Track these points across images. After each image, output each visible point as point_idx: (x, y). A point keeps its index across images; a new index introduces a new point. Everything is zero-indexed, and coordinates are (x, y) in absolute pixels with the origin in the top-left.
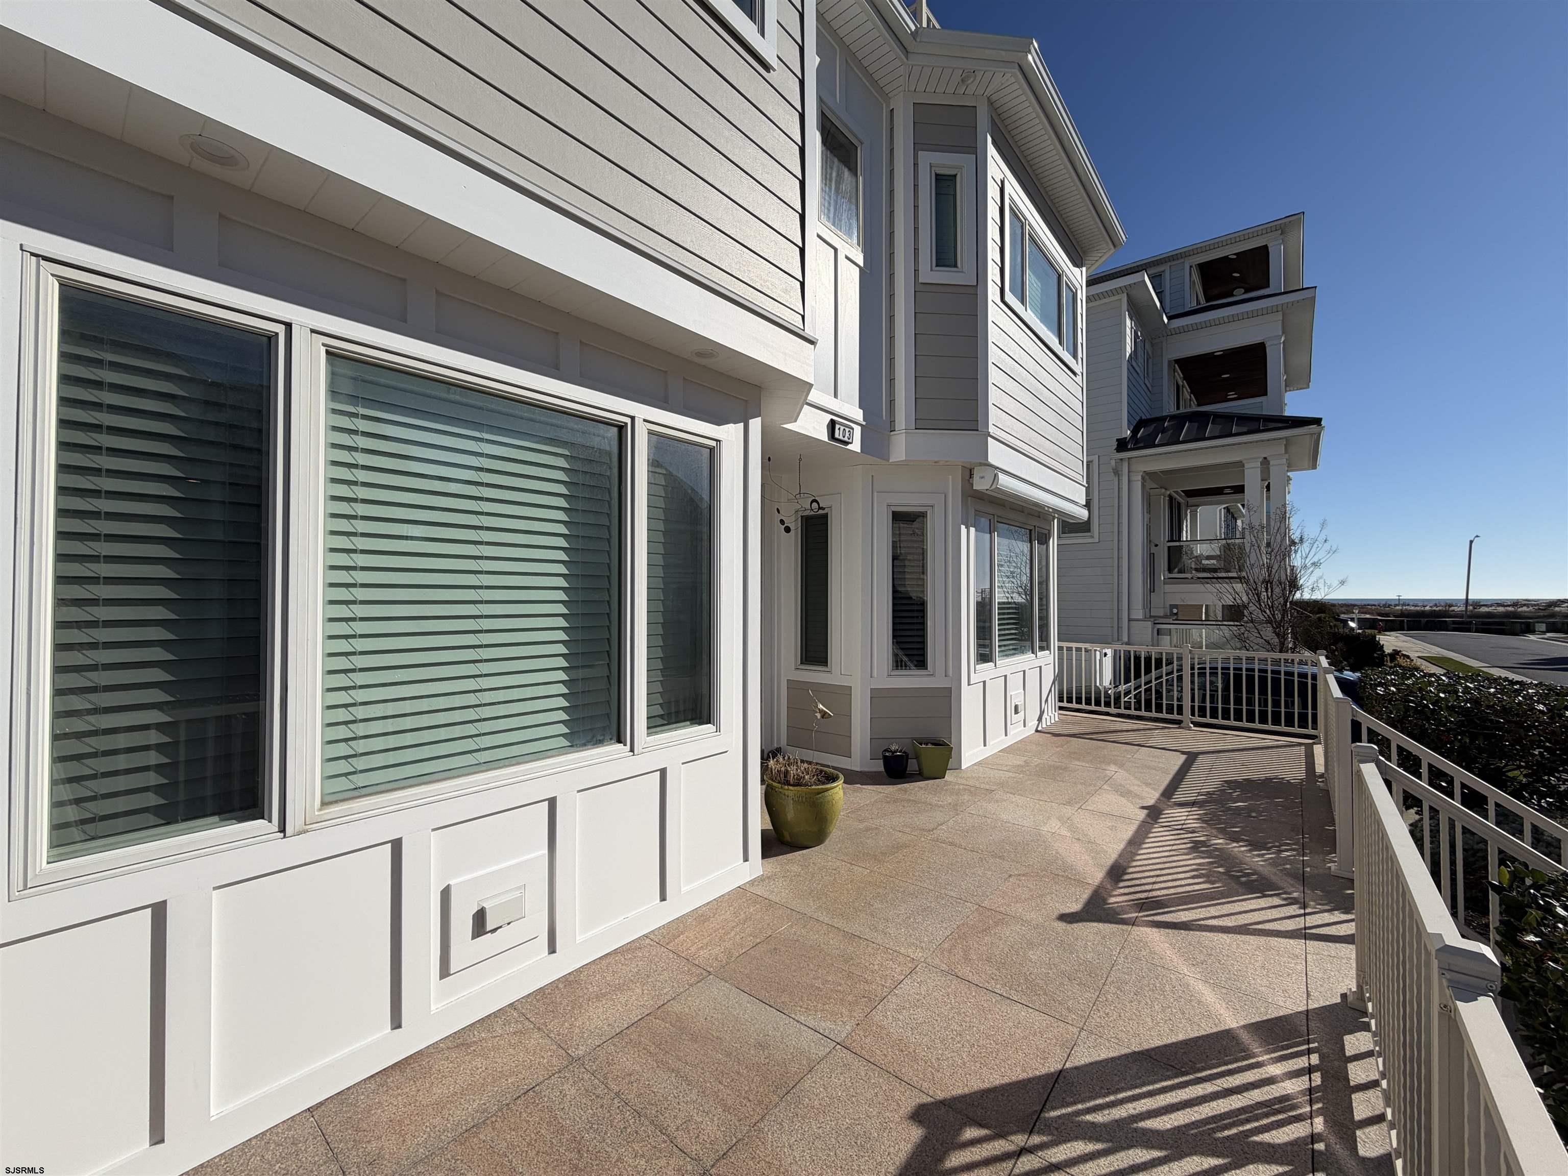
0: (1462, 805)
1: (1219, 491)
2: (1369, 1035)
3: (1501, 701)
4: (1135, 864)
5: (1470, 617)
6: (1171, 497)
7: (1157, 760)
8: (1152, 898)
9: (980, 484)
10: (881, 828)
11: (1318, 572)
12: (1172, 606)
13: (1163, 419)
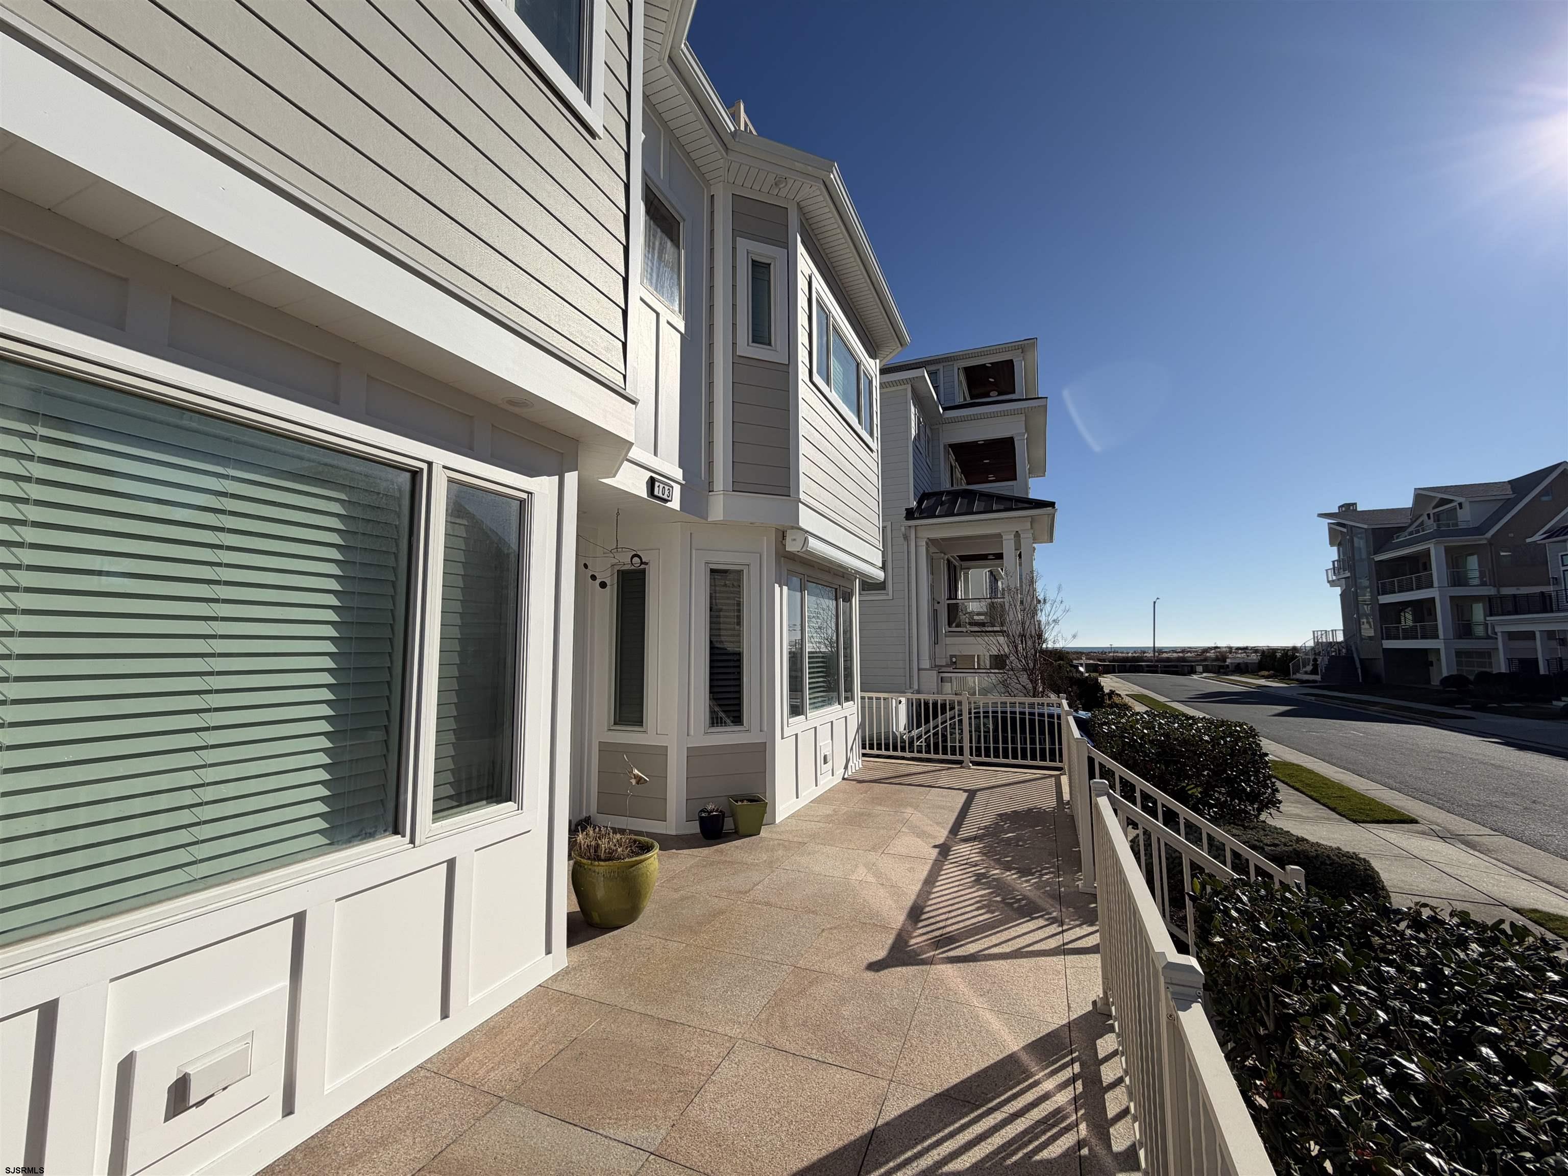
0: (1164, 825)
1: (984, 557)
2: (1113, 1035)
3: (1182, 734)
4: (930, 902)
5: (1157, 661)
6: (948, 560)
7: (944, 799)
8: (945, 934)
9: (792, 547)
10: (698, 895)
11: (1057, 628)
12: (952, 656)
13: (941, 493)
